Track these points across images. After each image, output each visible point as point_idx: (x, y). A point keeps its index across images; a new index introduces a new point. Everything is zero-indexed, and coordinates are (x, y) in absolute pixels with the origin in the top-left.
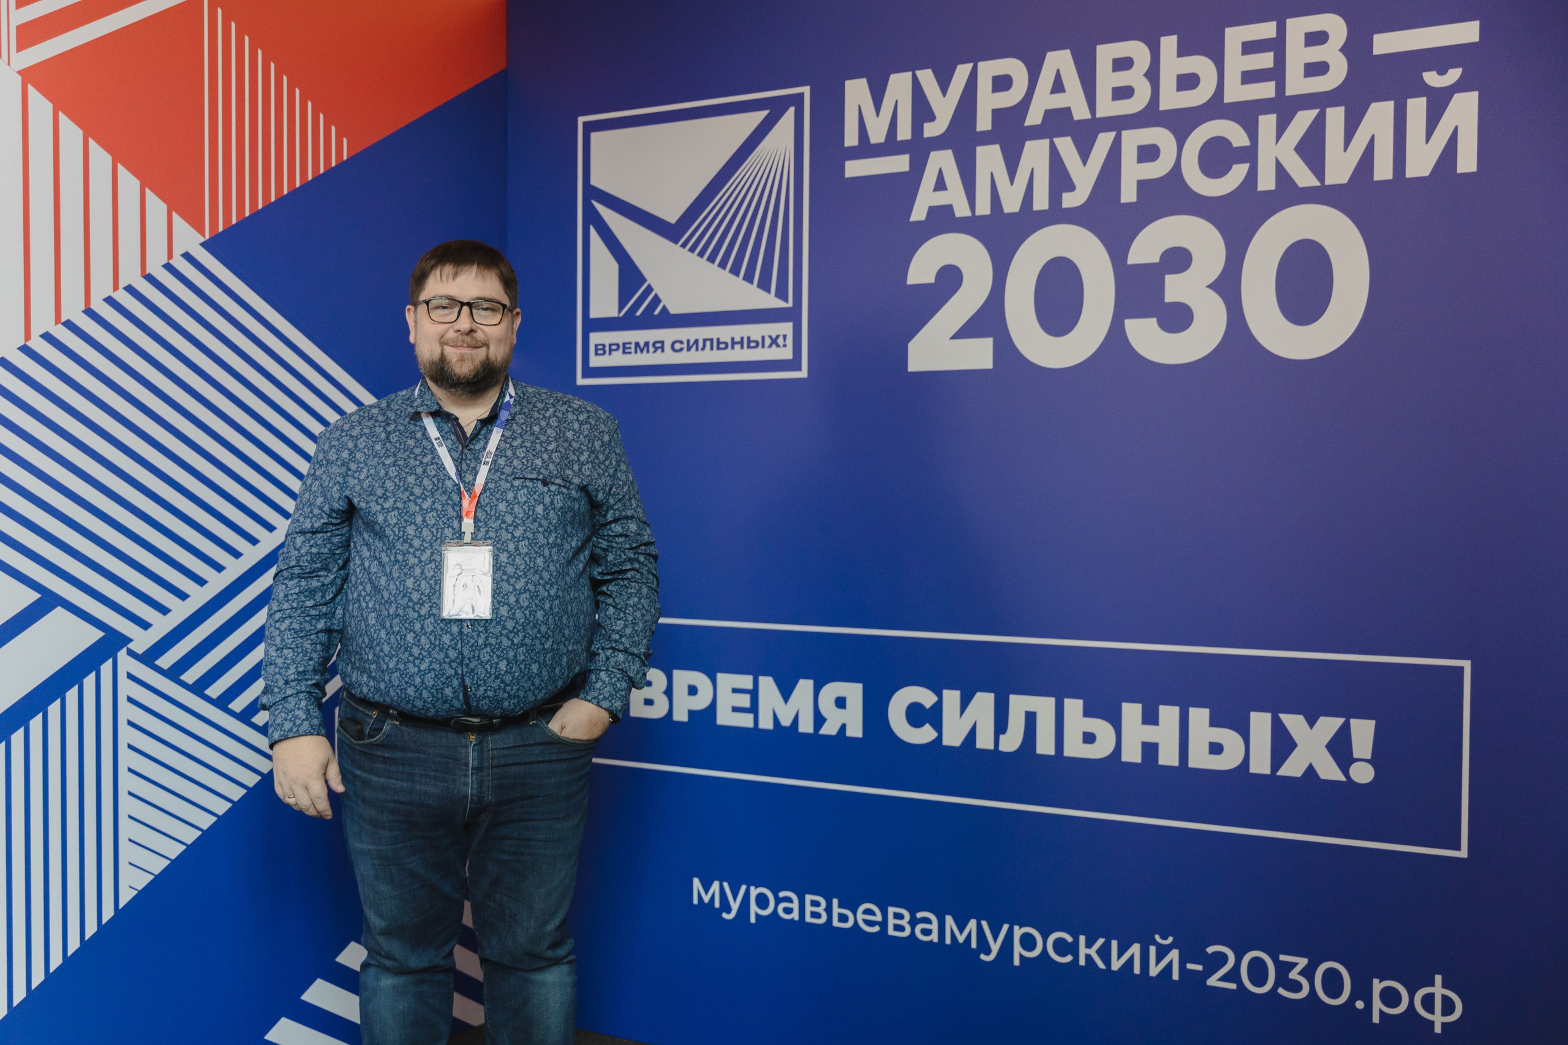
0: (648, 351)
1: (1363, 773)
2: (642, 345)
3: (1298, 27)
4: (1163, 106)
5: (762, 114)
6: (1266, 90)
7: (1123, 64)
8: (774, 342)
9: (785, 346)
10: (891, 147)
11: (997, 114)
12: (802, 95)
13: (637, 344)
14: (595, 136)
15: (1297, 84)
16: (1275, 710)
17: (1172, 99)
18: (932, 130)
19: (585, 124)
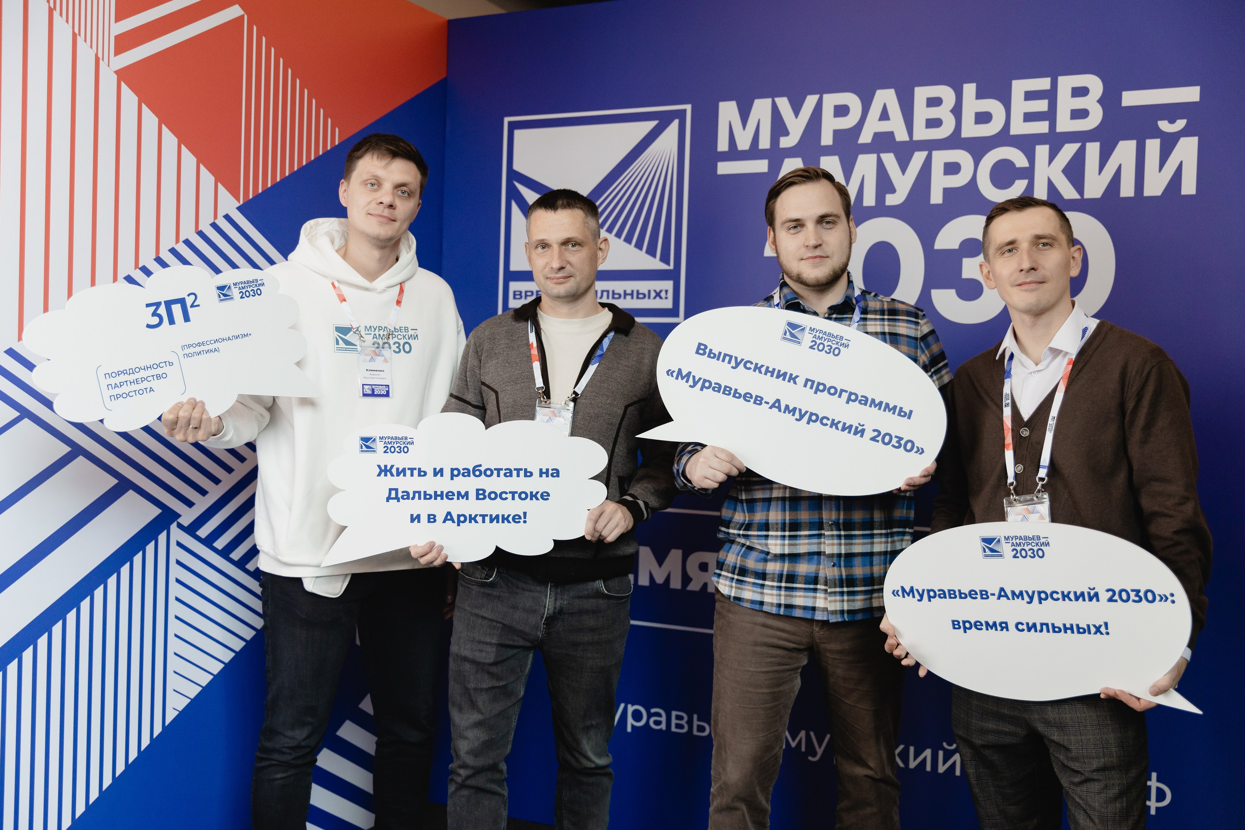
3: (1066, 83)
4: (964, 135)
5: (652, 124)
6: (1042, 127)
7: (934, 102)
8: (658, 294)
9: (666, 298)
10: (754, 153)
11: (837, 133)
12: (685, 111)
14: (518, 133)
15: (1065, 124)
17: (971, 129)
18: (786, 142)
19: (510, 123)
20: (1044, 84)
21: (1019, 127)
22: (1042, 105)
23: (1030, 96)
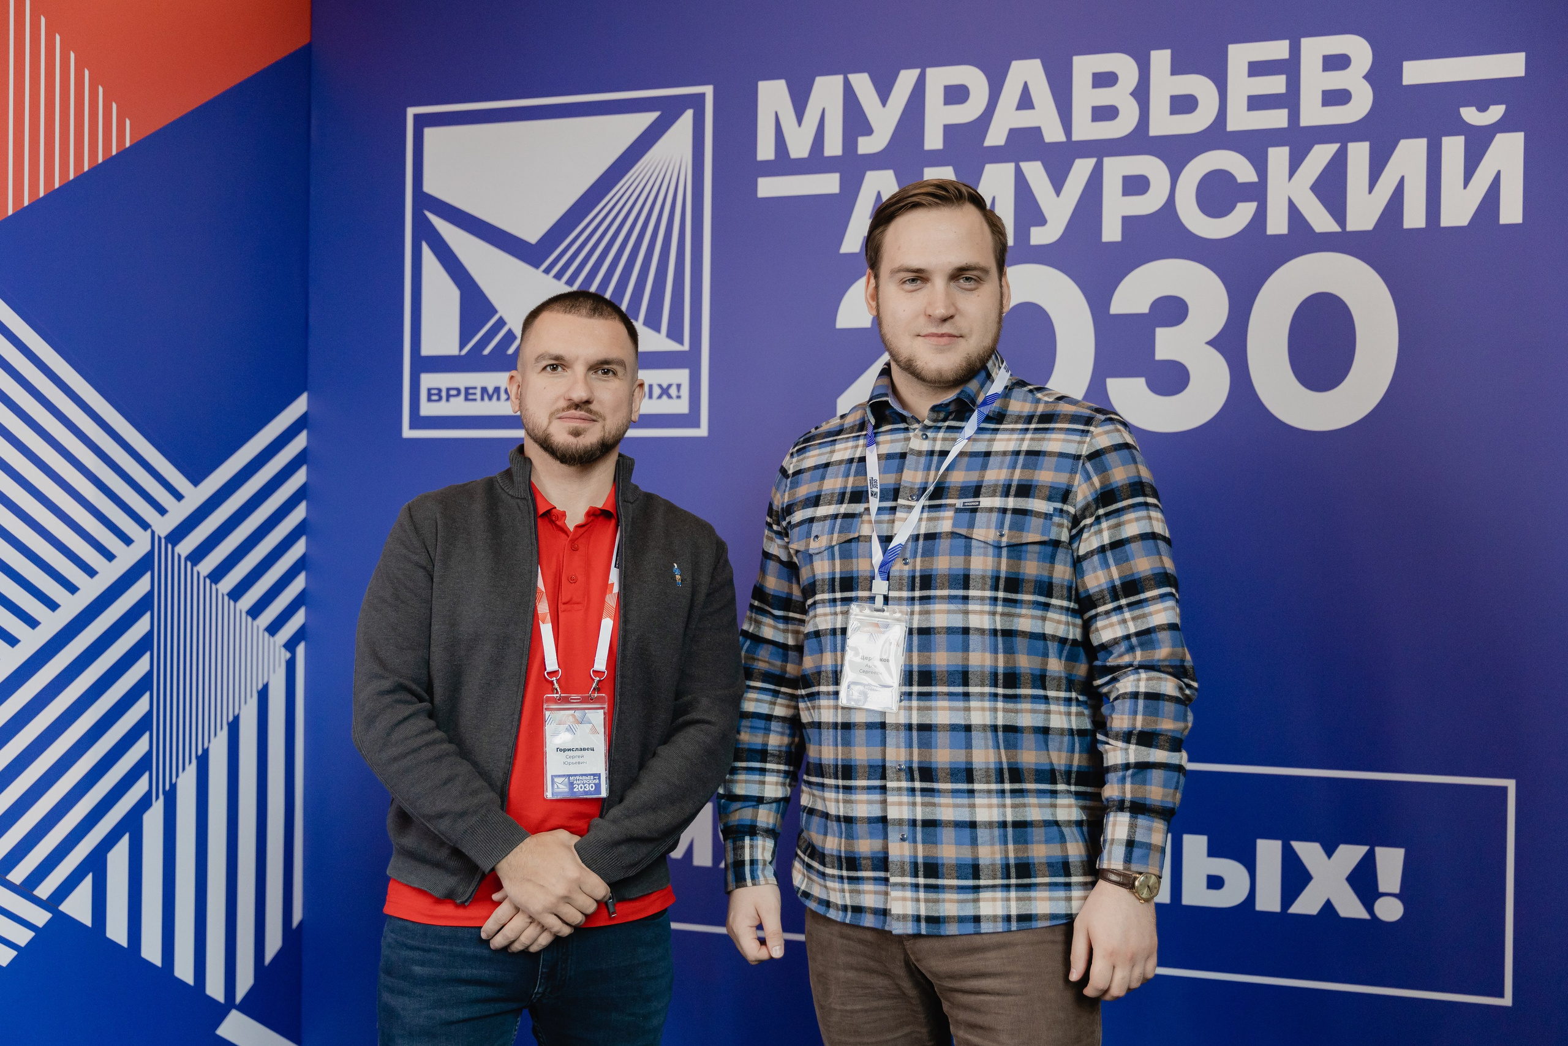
0: (498, 399)
1: (1390, 910)
2: (491, 391)
3: (1314, 48)
4: (1154, 131)
5: (652, 116)
6: (1278, 119)
7: (1103, 80)
8: (665, 392)
9: (679, 397)
10: (816, 162)
11: (949, 130)
12: (702, 96)
13: (484, 390)
14: (429, 133)
15: (1313, 114)
16: (1286, 835)
17: (1163, 124)
18: (867, 146)
19: (417, 117)
20: (1278, 50)
21: (1240, 119)
22: (1276, 84)
23: (1257, 69)
